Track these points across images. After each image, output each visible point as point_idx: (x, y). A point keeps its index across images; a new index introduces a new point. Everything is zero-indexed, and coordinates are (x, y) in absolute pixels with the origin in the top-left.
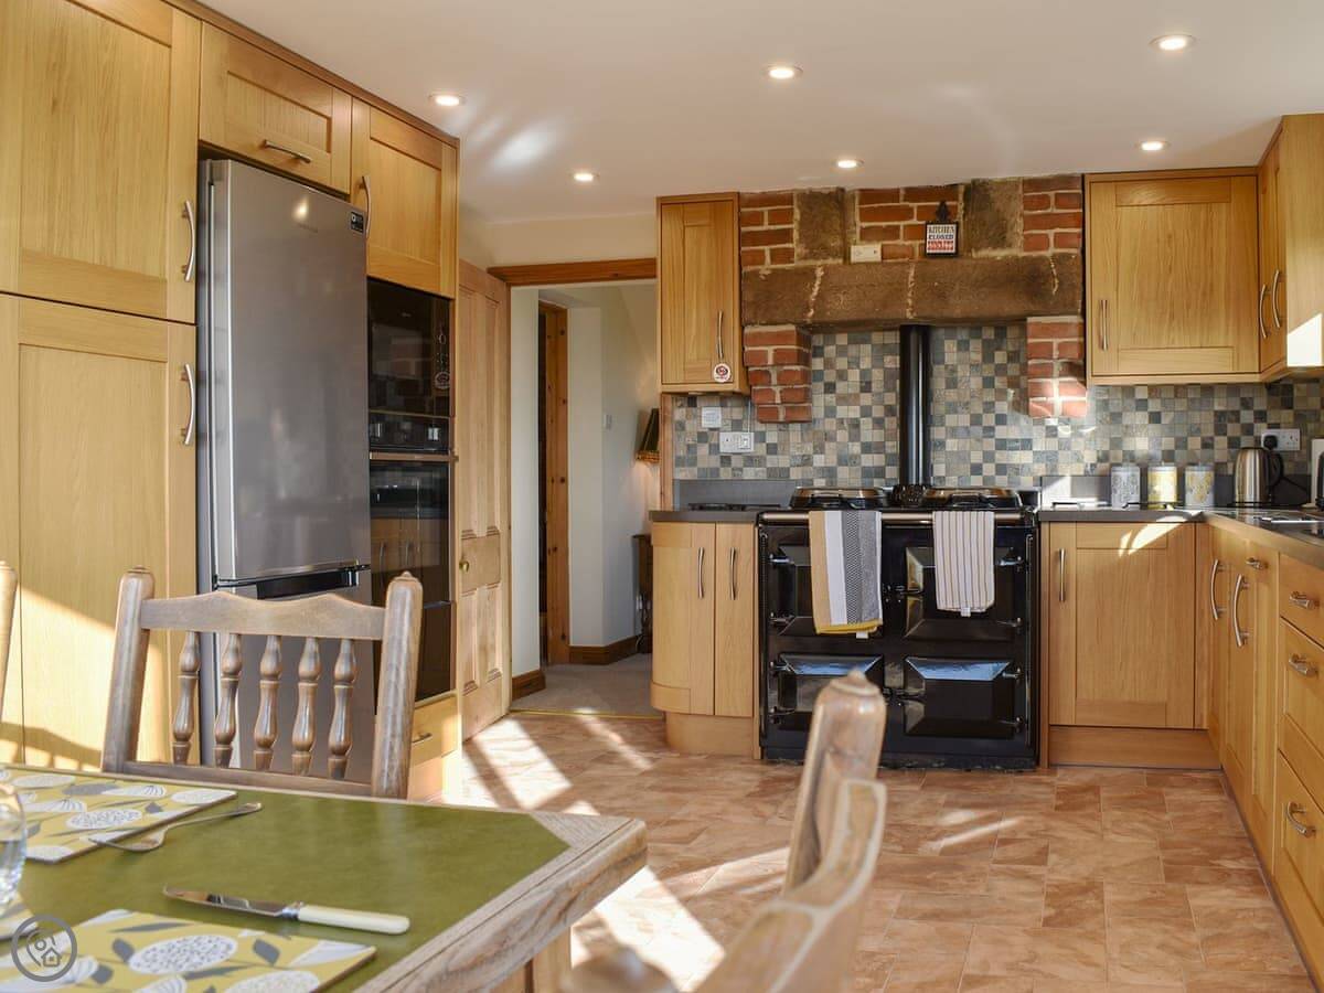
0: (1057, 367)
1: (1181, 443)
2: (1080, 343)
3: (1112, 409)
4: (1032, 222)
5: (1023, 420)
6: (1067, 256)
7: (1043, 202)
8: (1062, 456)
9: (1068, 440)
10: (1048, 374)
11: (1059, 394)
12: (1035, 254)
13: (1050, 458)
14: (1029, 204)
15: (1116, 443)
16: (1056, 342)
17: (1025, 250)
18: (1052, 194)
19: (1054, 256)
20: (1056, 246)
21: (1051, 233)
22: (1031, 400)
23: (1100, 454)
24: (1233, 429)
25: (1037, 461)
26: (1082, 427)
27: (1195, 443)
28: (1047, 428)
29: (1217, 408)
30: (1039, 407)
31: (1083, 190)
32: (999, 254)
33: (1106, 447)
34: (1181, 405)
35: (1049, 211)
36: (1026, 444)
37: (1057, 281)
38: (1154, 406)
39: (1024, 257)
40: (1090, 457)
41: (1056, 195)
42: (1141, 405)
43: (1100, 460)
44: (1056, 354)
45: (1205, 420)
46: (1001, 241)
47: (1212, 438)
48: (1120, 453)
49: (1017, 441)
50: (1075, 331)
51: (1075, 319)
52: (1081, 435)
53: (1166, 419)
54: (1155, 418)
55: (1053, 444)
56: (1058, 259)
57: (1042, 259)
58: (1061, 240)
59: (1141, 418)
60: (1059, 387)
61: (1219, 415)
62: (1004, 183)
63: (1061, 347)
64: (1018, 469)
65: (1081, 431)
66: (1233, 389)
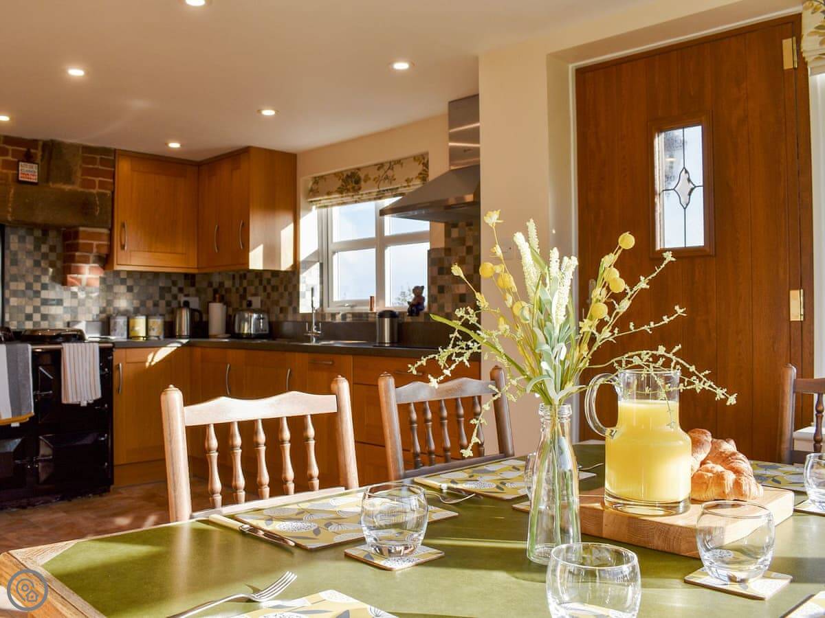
0: (92, 258)
1: (143, 304)
2: (108, 245)
3: (109, 283)
4: (87, 172)
5: (58, 287)
6: (105, 195)
7: (93, 161)
8: (80, 309)
9: (84, 300)
10: (87, 262)
11: (89, 274)
12: (87, 191)
13: (74, 311)
14: (85, 161)
15: (109, 303)
16: (95, 243)
17: (82, 187)
18: (98, 157)
19: (98, 194)
20: (100, 187)
21: (97, 180)
22: (69, 276)
23: (102, 309)
24: (168, 297)
25: (65, 312)
26: (92, 293)
27: (150, 304)
28: (72, 292)
29: (161, 285)
30: (73, 281)
31: (115, 157)
32: (67, 187)
33: (104, 305)
34: (143, 283)
35: (96, 166)
36: (59, 302)
37: (98, 208)
38: (130, 282)
39: (81, 192)
40: (96, 311)
41: (101, 158)
42: (123, 282)
43: (101, 312)
44: (95, 250)
45: (154, 290)
46: (68, 179)
47: (158, 301)
48: (112, 308)
49: (54, 300)
50: (106, 238)
51: (105, 231)
52: (91, 298)
53: (136, 290)
54: (130, 289)
55: (75, 303)
56: (102, 195)
57: (91, 194)
58: (102, 185)
59: (122, 289)
60: (90, 269)
61: (162, 289)
62: (72, 145)
63: (98, 246)
64: (54, 317)
65: (91, 295)
66: (168, 275)
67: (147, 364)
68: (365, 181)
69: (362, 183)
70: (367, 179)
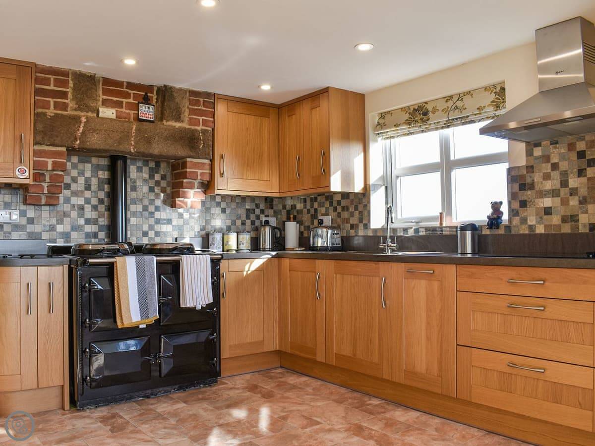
0: (196, 183)
1: (234, 223)
2: (209, 173)
3: (207, 206)
4: (192, 112)
5: (168, 209)
6: (207, 131)
7: (197, 103)
8: (185, 227)
9: (188, 220)
10: (192, 187)
11: (193, 197)
12: (193, 127)
13: (180, 228)
14: (192, 103)
15: (208, 222)
16: (200, 171)
17: (190, 125)
18: (201, 100)
19: (202, 130)
20: (203, 125)
21: (201, 118)
22: (177, 199)
23: (202, 227)
24: (253, 217)
25: (174, 230)
27: (239, 223)
28: (178, 213)
29: (247, 207)
30: (180, 203)
31: (214, 100)
32: (178, 125)
33: (204, 224)
34: (233, 205)
35: (200, 108)
36: (169, 221)
37: (202, 142)
38: (223, 205)
39: (188, 129)
40: (197, 228)
41: (204, 100)
42: (218, 204)
43: (201, 230)
44: (199, 178)
45: (242, 212)
46: (178, 119)
47: (245, 221)
48: (210, 227)
49: (165, 219)
50: (208, 167)
51: (207, 161)
52: (193, 218)
53: (228, 211)
54: (224, 211)
55: (181, 222)
56: (204, 132)
57: (196, 130)
58: (205, 123)
59: (217, 211)
60: (194, 194)
61: (248, 210)
62: (180, 90)
63: (202, 174)
64: (165, 234)
65: (193, 215)
66: (253, 199)
67: (245, 273)
68: (434, 112)
69: (431, 114)
70: (435, 110)
